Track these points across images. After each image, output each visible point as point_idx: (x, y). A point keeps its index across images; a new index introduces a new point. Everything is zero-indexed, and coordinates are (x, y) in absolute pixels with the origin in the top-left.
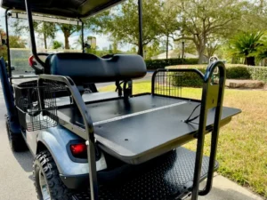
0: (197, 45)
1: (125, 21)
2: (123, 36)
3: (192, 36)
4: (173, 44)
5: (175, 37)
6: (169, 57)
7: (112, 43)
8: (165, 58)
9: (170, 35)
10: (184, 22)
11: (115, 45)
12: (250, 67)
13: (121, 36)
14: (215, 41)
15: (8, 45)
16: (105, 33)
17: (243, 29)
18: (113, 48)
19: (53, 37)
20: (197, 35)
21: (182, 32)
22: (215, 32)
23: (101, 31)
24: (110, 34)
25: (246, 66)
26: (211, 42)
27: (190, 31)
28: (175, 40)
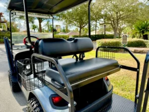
0: (113, 27)
1: (72, 13)
2: (71, 22)
3: (110, 22)
4: (99, 27)
5: (101, 23)
6: (97, 34)
7: (65, 26)
8: (95, 34)
9: (98, 21)
10: (106, 14)
11: (67, 27)
12: (146, 40)
13: (70, 22)
14: (123, 25)
15: (11, 31)
16: (61, 20)
17: (139, 18)
18: (65, 28)
19: (33, 23)
20: (113, 21)
21: (104, 19)
22: (123, 20)
23: (59, 20)
24: (64, 21)
25: (143, 40)
26: (121, 25)
27: (109, 19)
28: (100, 24)
